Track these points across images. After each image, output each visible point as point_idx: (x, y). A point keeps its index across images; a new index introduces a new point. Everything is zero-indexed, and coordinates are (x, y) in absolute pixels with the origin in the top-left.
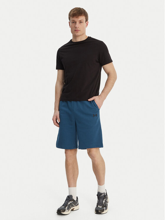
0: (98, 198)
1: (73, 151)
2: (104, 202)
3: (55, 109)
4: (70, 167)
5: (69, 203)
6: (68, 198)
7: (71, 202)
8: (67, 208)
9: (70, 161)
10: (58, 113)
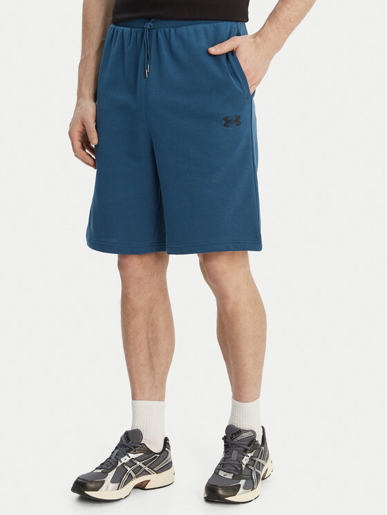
0: (226, 446)
1: (148, 260)
2: (245, 461)
3: (80, 94)
4: (139, 321)
5: (125, 459)
6: (124, 440)
7: (132, 456)
8: (111, 475)
9: (139, 301)
10: (90, 108)
